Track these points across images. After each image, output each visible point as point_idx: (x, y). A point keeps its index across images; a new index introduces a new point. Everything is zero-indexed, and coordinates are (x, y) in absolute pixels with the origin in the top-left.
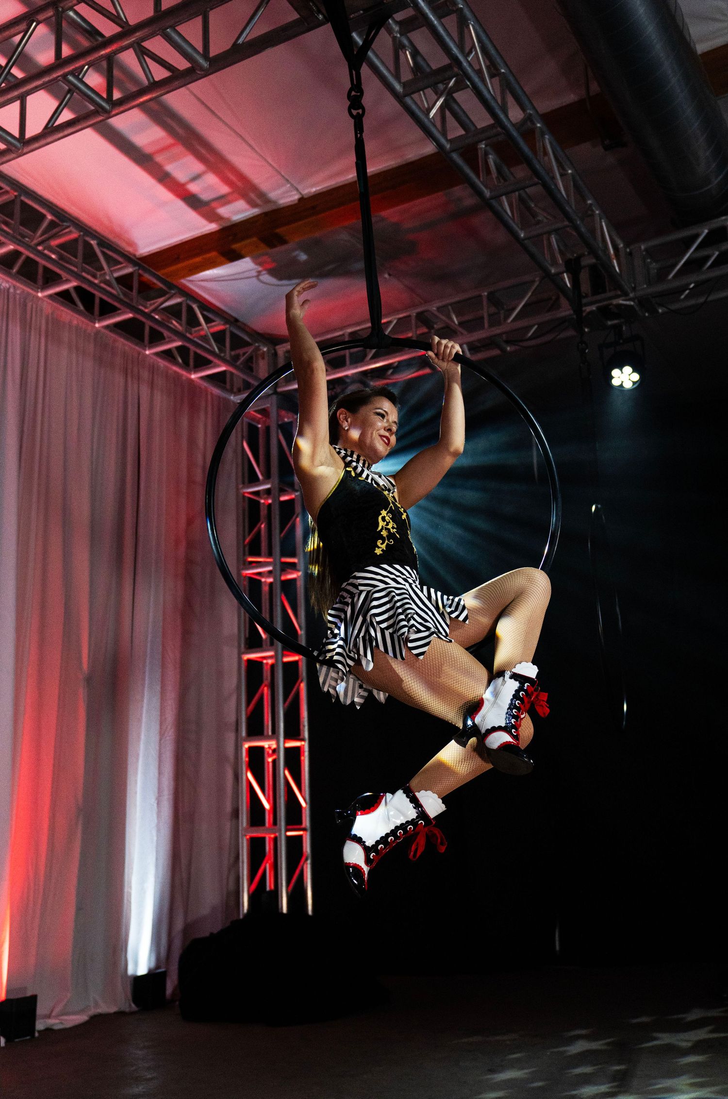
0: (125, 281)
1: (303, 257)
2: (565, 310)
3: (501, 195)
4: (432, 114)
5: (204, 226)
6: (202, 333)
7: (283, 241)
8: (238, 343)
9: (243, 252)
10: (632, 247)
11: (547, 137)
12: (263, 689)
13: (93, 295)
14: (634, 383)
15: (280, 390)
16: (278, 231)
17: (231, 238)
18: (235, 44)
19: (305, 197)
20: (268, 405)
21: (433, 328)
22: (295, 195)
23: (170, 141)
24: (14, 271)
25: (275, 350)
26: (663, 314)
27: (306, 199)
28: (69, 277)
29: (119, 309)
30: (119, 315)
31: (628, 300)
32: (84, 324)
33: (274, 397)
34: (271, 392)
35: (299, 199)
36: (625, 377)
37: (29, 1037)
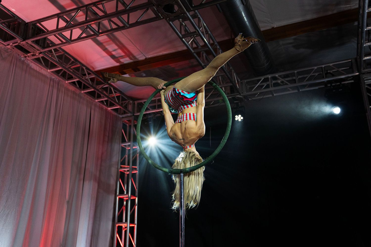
0: (92, 80)
1: (144, 75)
4: (189, 43)
5: (115, 64)
6: (113, 96)
7: (139, 70)
8: (123, 99)
9: (127, 72)
10: (242, 81)
11: (220, 50)
12: (123, 207)
13: (82, 83)
14: (242, 120)
15: (135, 114)
16: (138, 67)
17: (123, 68)
18: (137, 21)
19: (147, 58)
20: (131, 119)
22: (144, 57)
23: (109, 40)
24: (60, 74)
25: (134, 102)
26: (250, 100)
28: (76, 78)
29: (90, 88)
30: (90, 89)
31: (241, 96)
32: (78, 91)
33: (133, 116)
34: (132, 115)
35: (145, 59)
36: (239, 118)
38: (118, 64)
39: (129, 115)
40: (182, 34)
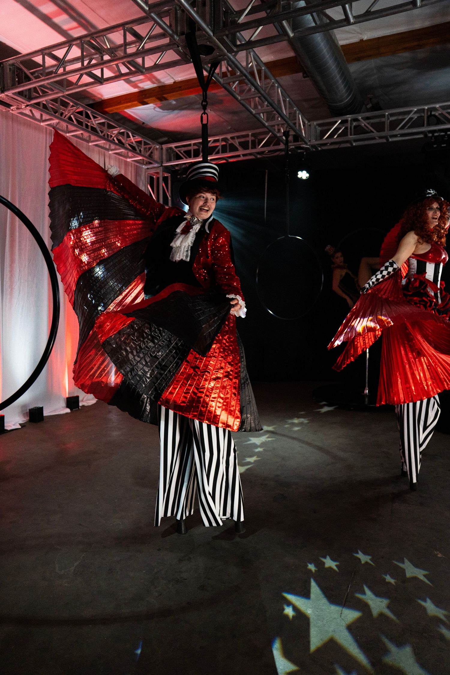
1: (174, 102)
2: (282, 146)
4: (234, 87)
5: (132, 90)
6: (132, 142)
7: (166, 99)
9: (149, 102)
10: (311, 123)
14: (307, 177)
15: (163, 165)
16: (164, 96)
17: (144, 96)
18: (155, 64)
19: (176, 81)
20: (159, 170)
21: (228, 143)
22: (172, 80)
25: (162, 146)
26: (320, 150)
31: (308, 145)
33: (161, 167)
34: (159, 165)
35: (174, 82)
36: (303, 175)
37: (77, 409)
38: (136, 90)
39: (156, 165)
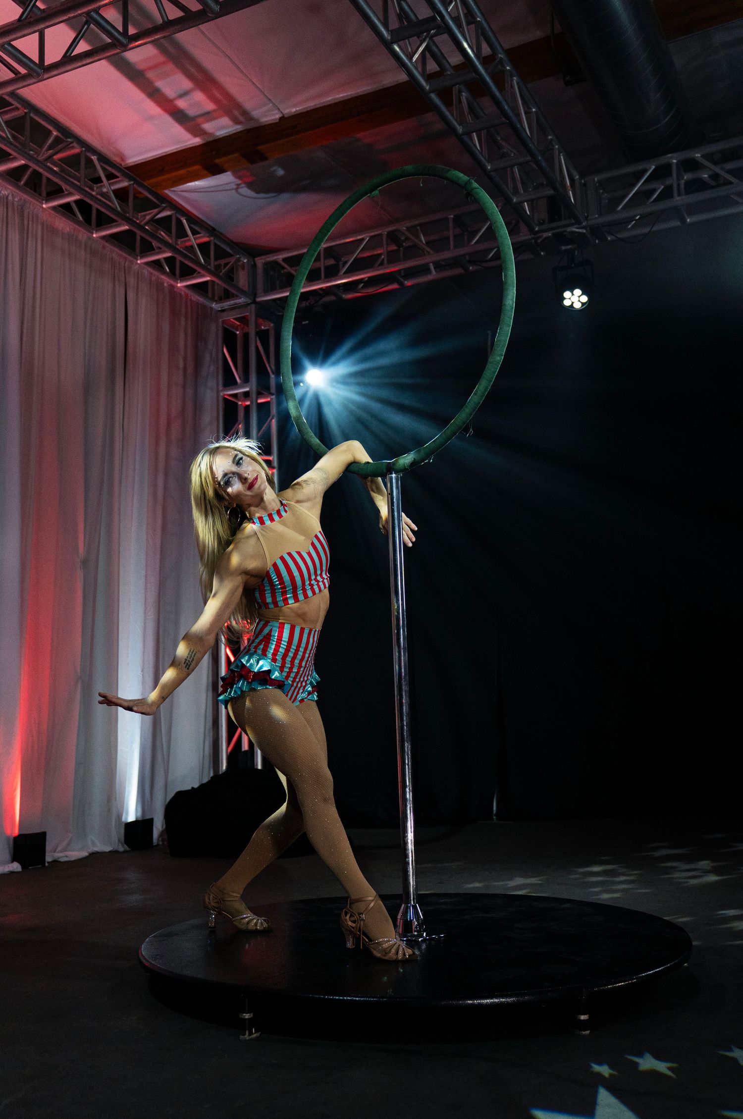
0: (121, 194)
1: (281, 172)
3: (473, 132)
4: (414, 59)
5: (189, 140)
6: (188, 244)
7: (263, 158)
8: (221, 254)
9: (225, 167)
10: (586, 179)
11: (515, 78)
13: (90, 206)
14: (583, 304)
15: (259, 299)
16: (260, 148)
17: (214, 153)
19: (286, 116)
20: (248, 314)
21: (402, 246)
22: (277, 114)
23: (162, 59)
24: (22, 183)
25: (254, 261)
26: (611, 241)
27: (287, 118)
28: (72, 190)
29: (116, 221)
30: (117, 226)
31: (581, 228)
32: (82, 234)
33: (253, 306)
34: (249, 301)
35: (280, 119)
36: (575, 299)
37: (40, 866)
38: (196, 141)
39: (242, 300)
40: (390, 29)
